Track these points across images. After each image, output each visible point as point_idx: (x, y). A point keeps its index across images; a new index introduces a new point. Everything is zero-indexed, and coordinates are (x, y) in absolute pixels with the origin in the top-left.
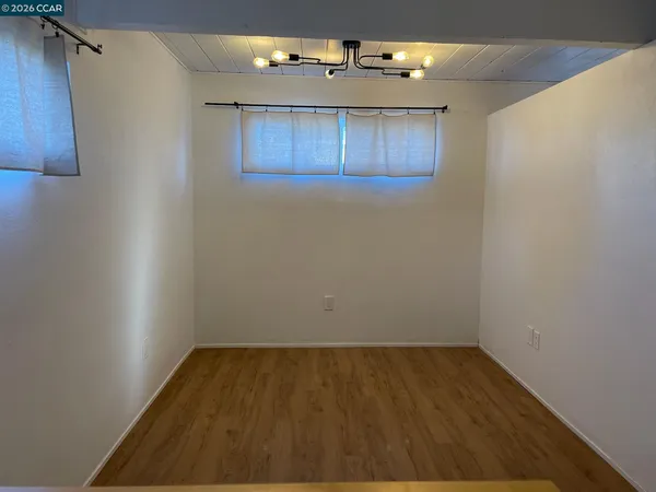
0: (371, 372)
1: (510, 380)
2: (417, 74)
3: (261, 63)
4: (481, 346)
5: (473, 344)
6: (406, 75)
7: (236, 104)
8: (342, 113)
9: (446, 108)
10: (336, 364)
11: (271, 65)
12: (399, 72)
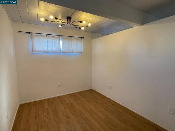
0: (74, 101)
1: (103, 96)
2: (83, 28)
3: (42, 20)
4: (93, 89)
5: (91, 89)
6: (80, 28)
7: (29, 32)
8: (61, 37)
9: (84, 38)
10: (64, 101)
11: (46, 21)
12: (79, 27)
